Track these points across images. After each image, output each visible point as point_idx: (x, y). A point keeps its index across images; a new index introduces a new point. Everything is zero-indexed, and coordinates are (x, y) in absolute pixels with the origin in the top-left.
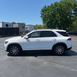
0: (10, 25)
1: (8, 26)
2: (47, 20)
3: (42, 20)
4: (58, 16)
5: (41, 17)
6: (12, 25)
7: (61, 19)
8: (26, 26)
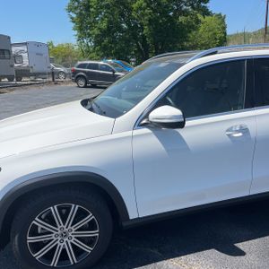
3: (73, 25)
4: (140, 8)
5: (70, 9)
7: (150, 20)
8: (13, 49)
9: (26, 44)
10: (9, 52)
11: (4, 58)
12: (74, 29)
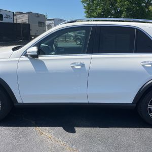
0: (8, 17)
1: (2, 20)
2: (96, 9)
5: (83, 2)
6: (12, 16)
8: (47, 22)
9: (54, 19)
10: (44, 23)
11: (41, 26)
12: (85, 13)
